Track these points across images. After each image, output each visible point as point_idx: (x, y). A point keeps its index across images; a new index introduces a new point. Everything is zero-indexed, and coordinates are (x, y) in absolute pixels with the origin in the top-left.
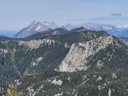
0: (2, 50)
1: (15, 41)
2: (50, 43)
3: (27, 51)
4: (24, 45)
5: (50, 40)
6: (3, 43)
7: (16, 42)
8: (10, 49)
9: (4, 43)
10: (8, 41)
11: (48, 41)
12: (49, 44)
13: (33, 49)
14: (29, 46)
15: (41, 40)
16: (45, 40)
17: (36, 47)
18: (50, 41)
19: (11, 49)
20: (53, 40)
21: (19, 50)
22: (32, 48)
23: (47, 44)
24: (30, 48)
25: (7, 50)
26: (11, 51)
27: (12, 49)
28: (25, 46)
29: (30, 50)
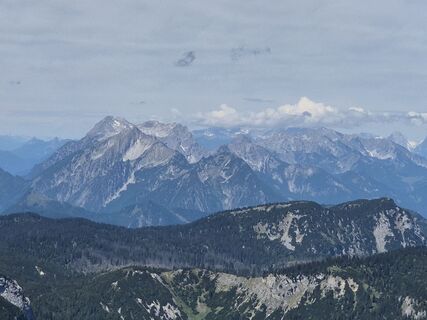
0: (158, 307)
1: (200, 274)
2: (338, 290)
3: (254, 315)
4: (239, 290)
5: (341, 280)
6: (159, 278)
7: (206, 279)
8: (184, 305)
9: (161, 281)
10: (176, 273)
11: (332, 282)
12: (336, 296)
13: (278, 312)
14: (259, 297)
15: (305, 279)
16: (320, 277)
17: (285, 304)
18: (339, 284)
19: (187, 304)
20: (351, 282)
21: (219, 309)
22: (272, 307)
23: (330, 294)
24: (264, 306)
25: (175, 306)
26: (188, 311)
27: (193, 306)
28: (244, 294)
29: (265, 311)
